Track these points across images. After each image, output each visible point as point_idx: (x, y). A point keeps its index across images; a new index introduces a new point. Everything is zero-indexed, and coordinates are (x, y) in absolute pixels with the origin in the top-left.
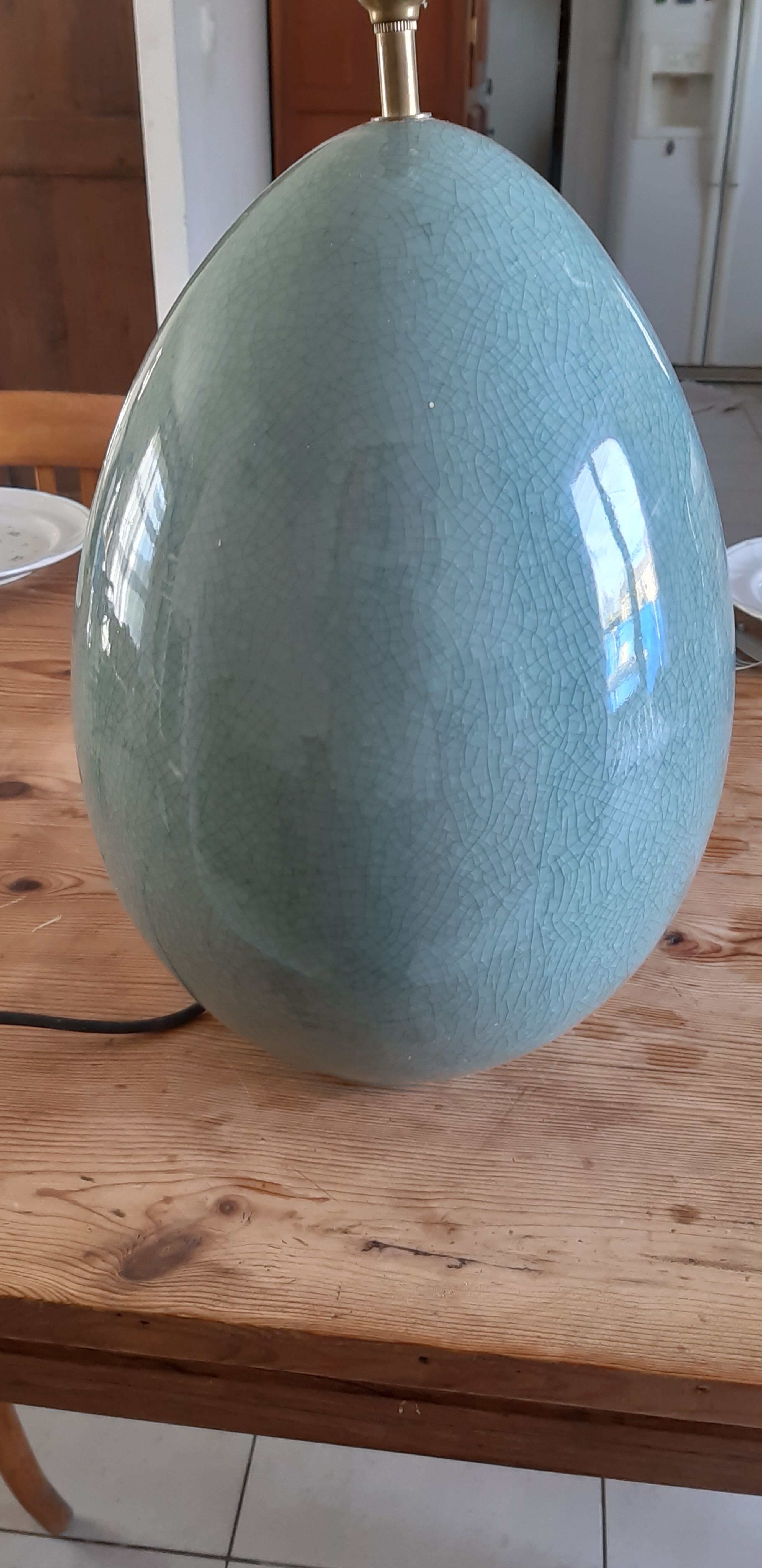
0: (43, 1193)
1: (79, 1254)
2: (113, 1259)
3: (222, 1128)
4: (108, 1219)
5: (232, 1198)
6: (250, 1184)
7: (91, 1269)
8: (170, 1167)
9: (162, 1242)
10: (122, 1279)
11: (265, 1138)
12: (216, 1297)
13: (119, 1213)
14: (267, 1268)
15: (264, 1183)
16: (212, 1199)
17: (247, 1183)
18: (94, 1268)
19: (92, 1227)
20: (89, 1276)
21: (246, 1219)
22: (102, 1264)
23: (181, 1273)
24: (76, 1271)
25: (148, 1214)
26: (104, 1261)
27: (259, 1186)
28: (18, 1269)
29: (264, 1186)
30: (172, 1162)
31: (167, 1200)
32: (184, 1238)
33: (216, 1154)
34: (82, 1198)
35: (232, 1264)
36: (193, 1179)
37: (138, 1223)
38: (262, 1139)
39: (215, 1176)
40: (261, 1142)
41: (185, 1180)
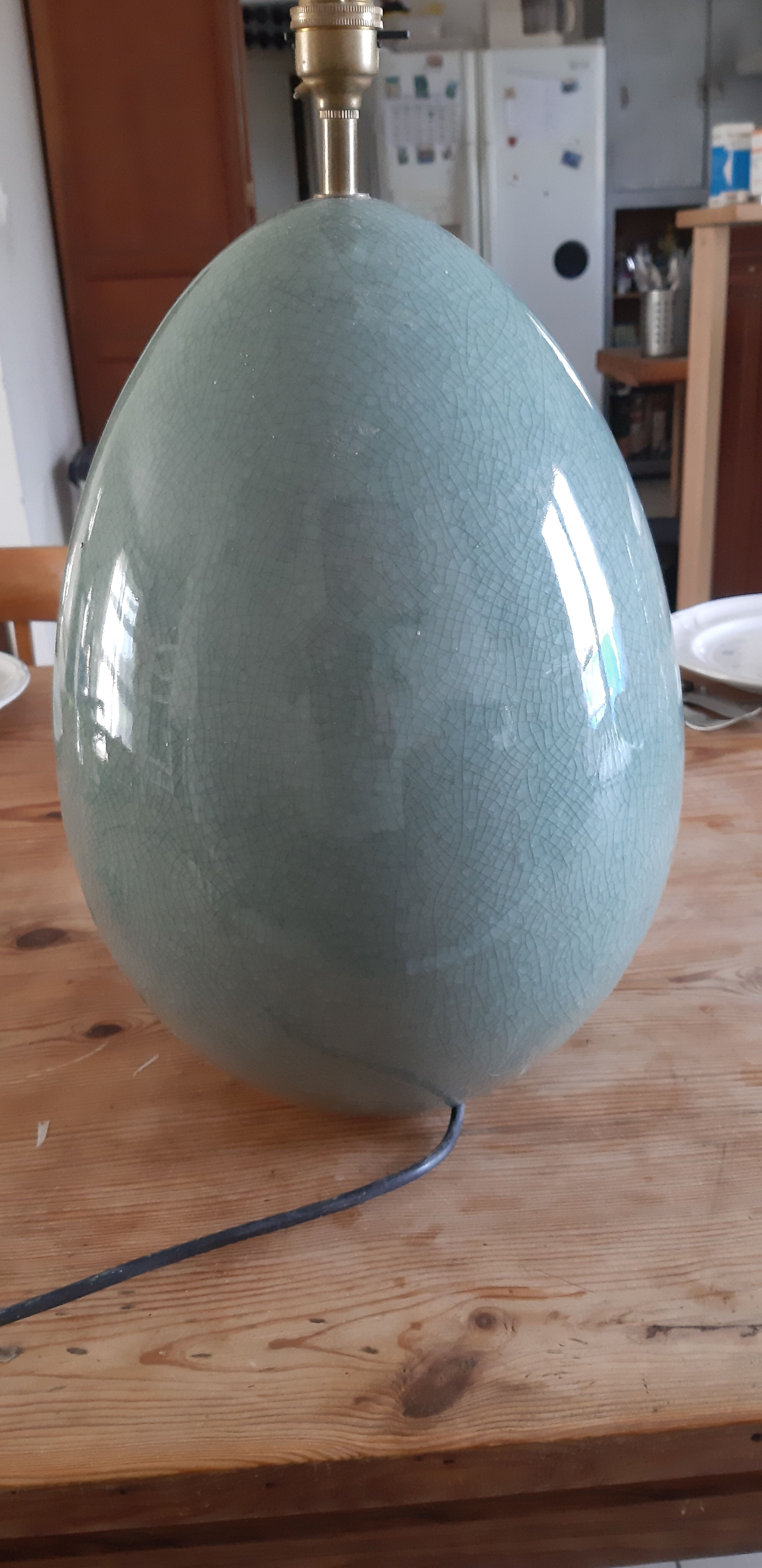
0: (277, 1345)
1: (350, 1402)
2: (385, 1399)
3: (437, 1241)
4: (361, 1358)
5: (484, 1311)
6: (495, 1292)
7: (369, 1416)
8: (398, 1291)
9: (433, 1370)
10: (409, 1419)
11: (487, 1243)
12: (519, 1417)
13: (369, 1350)
14: (557, 1377)
15: (511, 1289)
16: (463, 1315)
17: (490, 1293)
18: (374, 1413)
19: (348, 1370)
20: (370, 1423)
21: (510, 1329)
22: (380, 1408)
23: (466, 1399)
24: (354, 1421)
25: (403, 1343)
26: (380, 1404)
27: (507, 1292)
28: (289, 1432)
29: (511, 1292)
30: (402, 1285)
31: (416, 1326)
32: (455, 1361)
33: (444, 1268)
35: (519, 1378)
36: (433, 1299)
37: (397, 1356)
38: (485, 1245)
39: (455, 1291)
40: (486, 1248)
41: (425, 1302)
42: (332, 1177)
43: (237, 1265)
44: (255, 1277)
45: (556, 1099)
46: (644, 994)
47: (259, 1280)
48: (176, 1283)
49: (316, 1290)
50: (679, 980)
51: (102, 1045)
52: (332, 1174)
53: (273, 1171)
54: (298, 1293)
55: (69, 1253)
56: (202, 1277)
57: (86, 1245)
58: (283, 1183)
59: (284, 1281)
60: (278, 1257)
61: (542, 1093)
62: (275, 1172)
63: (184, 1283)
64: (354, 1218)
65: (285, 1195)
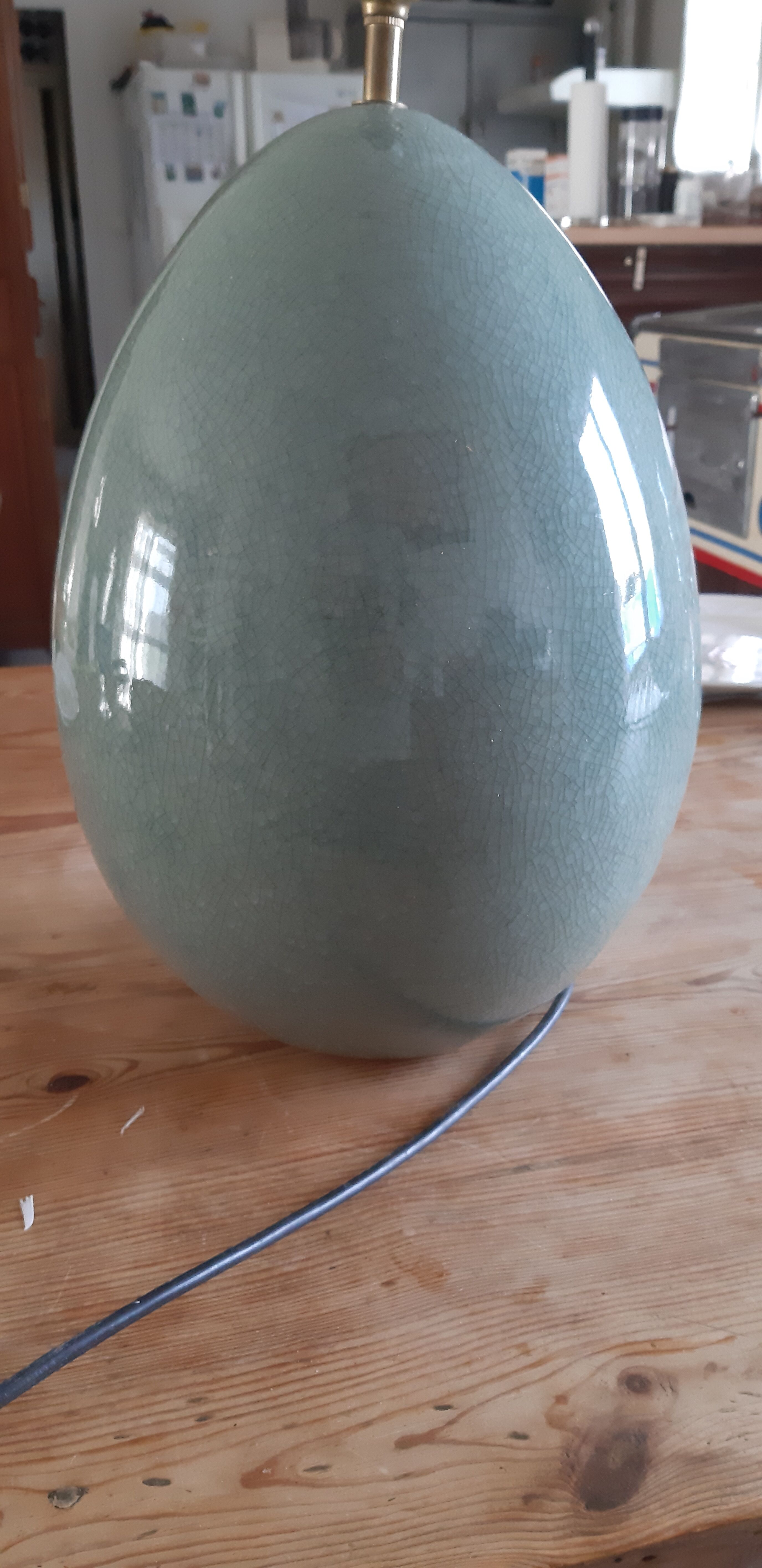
0: (405, 1443)
1: (518, 1503)
2: (558, 1493)
3: (547, 1295)
4: (512, 1447)
5: (633, 1371)
6: (637, 1348)
7: (547, 1516)
8: (526, 1360)
9: (601, 1451)
10: (595, 1514)
11: (606, 1292)
12: (718, 1492)
13: (516, 1436)
14: (742, 1439)
15: (653, 1342)
16: (610, 1378)
17: (630, 1349)
18: (550, 1513)
19: (502, 1464)
20: (550, 1525)
21: (669, 1390)
22: (556, 1505)
23: (652, 1481)
24: (530, 1525)
25: (554, 1422)
26: (553, 1501)
27: (649, 1347)
28: (458, 1551)
29: (653, 1345)
30: (527, 1353)
31: (561, 1399)
32: (620, 1436)
33: (568, 1327)
34: (456, 1432)
35: (701, 1447)
36: (570, 1364)
37: (554, 1439)
38: (603, 1294)
39: (590, 1353)
40: (606, 1297)
41: (561, 1370)
42: (401, 1232)
43: (323, 1350)
44: (350, 1363)
45: (620, 1121)
46: (667, 1000)
47: (356, 1366)
48: (257, 1381)
49: (428, 1370)
50: (698, 982)
51: (71, 1100)
52: (399, 1229)
53: (328, 1232)
54: (408, 1376)
55: (108, 1358)
56: (284, 1370)
57: (126, 1346)
58: (344, 1245)
59: (385, 1363)
60: (370, 1335)
61: (601, 1115)
62: (332, 1233)
63: (263, 1379)
64: (443, 1278)
65: (352, 1259)
